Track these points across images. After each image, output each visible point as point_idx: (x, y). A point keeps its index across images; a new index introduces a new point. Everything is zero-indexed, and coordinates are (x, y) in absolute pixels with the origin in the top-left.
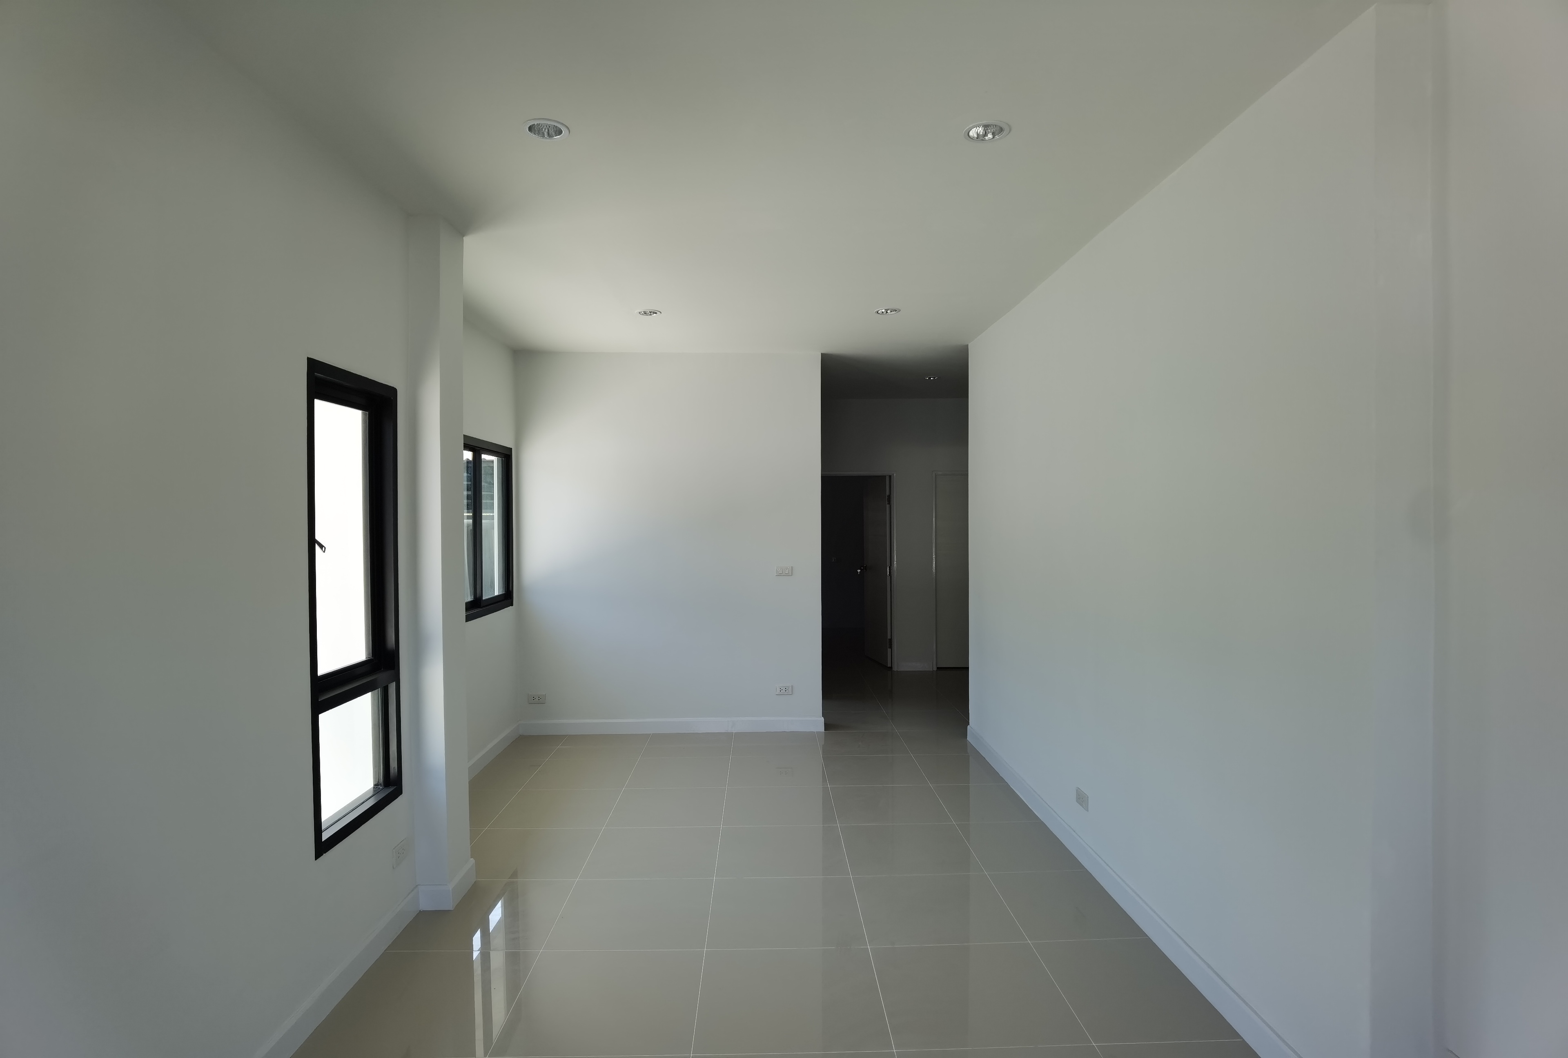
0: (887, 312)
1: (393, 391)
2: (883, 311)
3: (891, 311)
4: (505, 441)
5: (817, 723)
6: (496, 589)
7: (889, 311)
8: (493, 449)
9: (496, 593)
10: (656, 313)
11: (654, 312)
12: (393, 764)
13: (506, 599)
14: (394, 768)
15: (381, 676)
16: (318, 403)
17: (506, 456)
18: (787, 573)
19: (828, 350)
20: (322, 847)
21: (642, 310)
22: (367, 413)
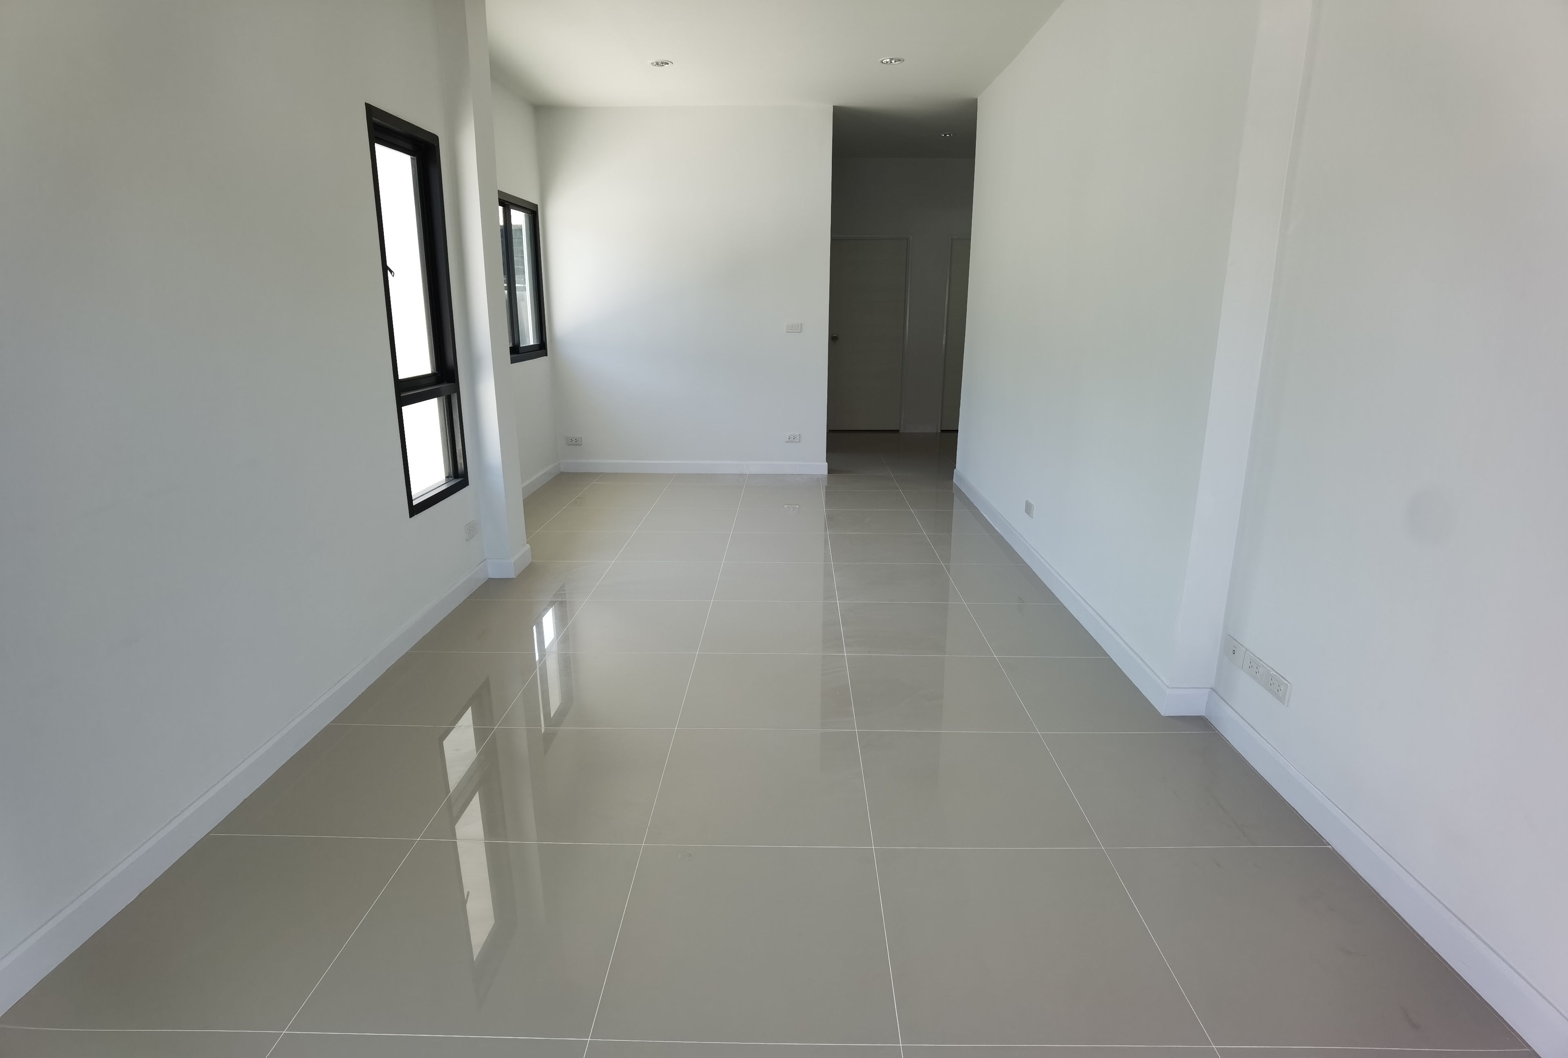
0: (891, 62)
1: (435, 138)
2: (888, 60)
3: (895, 62)
4: (532, 198)
5: (821, 467)
6: (529, 338)
7: (893, 61)
8: (522, 206)
9: (532, 343)
10: (668, 64)
11: (666, 63)
12: (460, 460)
13: (541, 348)
14: (461, 463)
15: (444, 386)
16: (378, 147)
17: (533, 213)
18: (797, 329)
19: (839, 103)
20: (415, 510)
21: (654, 61)
22: (415, 158)
